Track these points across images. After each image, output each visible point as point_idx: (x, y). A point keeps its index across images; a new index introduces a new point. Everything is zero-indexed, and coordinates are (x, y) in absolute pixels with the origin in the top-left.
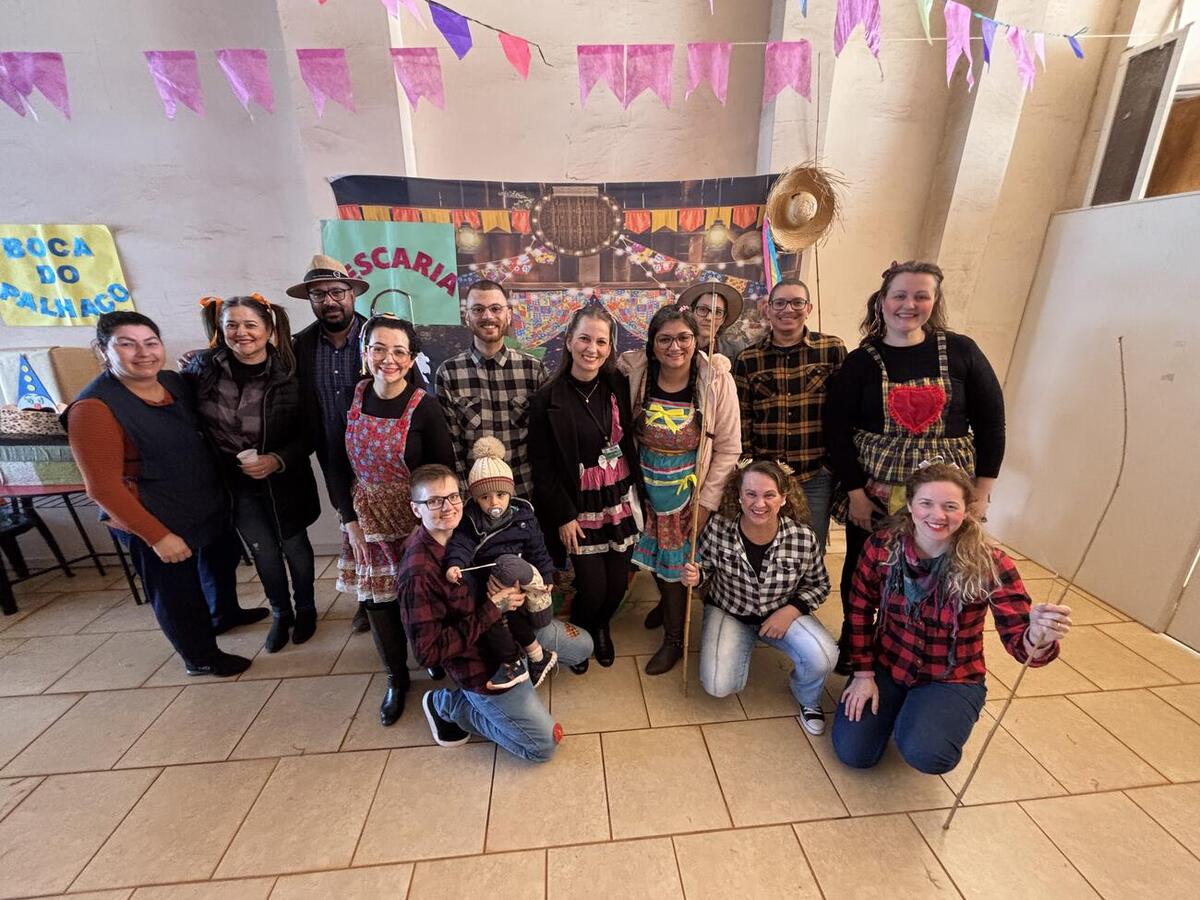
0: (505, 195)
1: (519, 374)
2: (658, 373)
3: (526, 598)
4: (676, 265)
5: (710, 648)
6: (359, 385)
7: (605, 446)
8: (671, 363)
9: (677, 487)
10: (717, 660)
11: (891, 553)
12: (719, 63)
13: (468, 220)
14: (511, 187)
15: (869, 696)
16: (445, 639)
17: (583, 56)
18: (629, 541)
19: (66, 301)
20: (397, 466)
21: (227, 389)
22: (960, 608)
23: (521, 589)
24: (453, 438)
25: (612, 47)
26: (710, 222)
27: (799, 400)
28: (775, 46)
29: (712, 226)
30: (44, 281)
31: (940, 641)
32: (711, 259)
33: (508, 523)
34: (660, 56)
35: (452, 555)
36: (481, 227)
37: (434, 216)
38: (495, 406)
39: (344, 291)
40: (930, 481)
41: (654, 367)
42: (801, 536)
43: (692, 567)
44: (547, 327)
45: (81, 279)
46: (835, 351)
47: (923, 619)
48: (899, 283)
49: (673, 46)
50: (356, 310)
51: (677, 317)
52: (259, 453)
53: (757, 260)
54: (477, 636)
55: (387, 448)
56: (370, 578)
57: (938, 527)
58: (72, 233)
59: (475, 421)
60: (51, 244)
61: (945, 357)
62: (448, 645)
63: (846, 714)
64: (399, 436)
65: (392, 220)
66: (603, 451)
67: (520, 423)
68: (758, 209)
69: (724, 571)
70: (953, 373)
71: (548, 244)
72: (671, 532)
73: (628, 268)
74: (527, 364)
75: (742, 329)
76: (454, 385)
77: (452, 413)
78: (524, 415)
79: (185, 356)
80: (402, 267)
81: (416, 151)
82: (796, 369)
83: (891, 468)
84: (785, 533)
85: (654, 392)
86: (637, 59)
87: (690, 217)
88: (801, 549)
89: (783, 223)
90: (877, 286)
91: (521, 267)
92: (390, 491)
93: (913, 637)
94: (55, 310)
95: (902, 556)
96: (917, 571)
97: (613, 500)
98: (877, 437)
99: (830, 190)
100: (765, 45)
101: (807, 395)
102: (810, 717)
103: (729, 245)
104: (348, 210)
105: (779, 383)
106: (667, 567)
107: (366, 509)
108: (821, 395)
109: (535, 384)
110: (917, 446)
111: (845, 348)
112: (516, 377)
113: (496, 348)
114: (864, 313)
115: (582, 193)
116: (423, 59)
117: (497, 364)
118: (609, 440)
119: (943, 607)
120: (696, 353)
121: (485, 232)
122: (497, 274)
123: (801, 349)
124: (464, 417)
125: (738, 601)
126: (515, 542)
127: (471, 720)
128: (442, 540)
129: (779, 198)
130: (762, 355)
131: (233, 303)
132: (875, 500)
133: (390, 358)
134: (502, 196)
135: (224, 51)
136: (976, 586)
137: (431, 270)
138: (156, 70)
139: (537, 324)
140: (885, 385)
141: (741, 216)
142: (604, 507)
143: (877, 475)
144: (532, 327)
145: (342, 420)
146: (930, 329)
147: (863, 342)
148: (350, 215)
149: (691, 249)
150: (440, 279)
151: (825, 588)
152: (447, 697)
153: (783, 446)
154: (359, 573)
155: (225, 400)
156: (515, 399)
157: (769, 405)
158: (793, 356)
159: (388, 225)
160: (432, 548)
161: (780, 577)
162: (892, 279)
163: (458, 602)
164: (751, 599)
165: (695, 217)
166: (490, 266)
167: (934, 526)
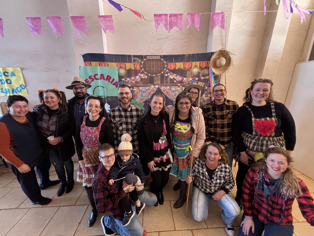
0: (133, 59)
1: (134, 113)
2: (178, 114)
3: (135, 187)
4: (183, 79)
5: (195, 203)
6: (85, 117)
7: (161, 136)
8: (182, 111)
9: (185, 150)
10: (197, 208)
11: (259, 175)
12: (197, 19)
13: (122, 66)
14: (135, 56)
15: (251, 226)
16: (107, 203)
17: (156, 17)
18: (168, 167)
19: (8, 89)
20: (96, 142)
21: (46, 117)
22: (286, 199)
23: (134, 184)
24: (114, 133)
25: (164, 14)
26: (193, 66)
27: (224, 122)
28: (214, 14)
29: (194, 68)
30: (2, 83)
31: (278, 209)
32: (194, 77)
33: (130, 163)
34: (179, 17)
35: (111, 175)
36: (126, 68)
37: (112, 65)
38: (127, 123)
39: (84, 87)
40: (273, 153)
41: (177, 111)
42: (226, 168)
43: (190, 178)
44: (145, 97)
45: (12, 83)
46: (235, 106)
47: (271, 201)
48: (257, 86)
49: (183, 14)
50: (87, 93)
51: (185, 97)
52: (54, 137)
53: (207, 77)
54: (118, 202)
55: (93, 136)
56: (87, 179)
57: (276, 169)
58: (10, 70)
59: (121, 128)
60: (4, 73)
61: (274, 110)
62: (108, 206)
63: (243, 232)
64: (97, 133)
65: (100, 66)
66: (160, 138)
67: (135, 128)
68: (208, 62)
69: (200, 178)
70: (277, 116)
71: (145, 73)
72: (183, 164)
73: (169, 80)
74: (137, 110)
75: (203, 97)
76: (114, 117)
77: (113, 125)
78: (136, 126)
79: (34, 107)
80: (102, 79)
81: (107, 46)
82: (223, 112)
83: (256, 146)
84: (220, 167)
85: (178, 119)
86: (172, 18)
87: (187, 65)
88: (225, 172)
89: (215, 66)
90: (249, 86)
91: (137, 79)
92: (94, 150)
93: (267, 206)
94: (5, 91)
95: (263, 178)
96: (269, 183)
97: (164, 154)
98: (250, 135)
99: (229, 56)
100: (210, 14)
101: (226, 120)
102: (229, 229)
103: (199, 73)
104: (87, 63)
105: (217, 116)
106: (182, 176)
107: (86, 156)
108: (231, 120)
109: (140, 116)
110: (265, 140)
111: (238, 105)
112: (134, 114)
113: (127, 105)
114: (245, 95)
115: (155, 58)
116: (108, 19)
117: (128, 110)
118: (162, 135)
119: (279, 198)
120: (191, 107)
121: (127, 69)
122: (130, 81)
123: (224, 105)
124: (117, 127)
125: (204, 187)
126: (132, 170)
127: (116, 228)
128: (108, 169)
129: (214, 59)
130: (211, 107)
131: (47, 91)
132: (249, 155)
133: (94, 109)
134: (132, 59)
135: (49, 17)
136: (292, 192)
137: (111, 80)
138: (29, 22)
139: (142, 96)
140: (253, 119)
141: (203, 64)
142: (160, 156)
143: (251, 148)
144: (140, 97)
145: (79, 129)
146: (268, 100)
147: (244, 104)
148: (87, 64)
149: (188, 74)
150: (113, 83)
151: (233, 184)
152: (109, 220)
153: (219, 136)
154: (84, 176)
155: (44, 120)
156: (133, 121)
157: (214, 123)
158: (222, 108)
159: (99, 67)
160: (104, 172)
161: (218, 181)
162: (255, 84)
163: (112, 191)
164: (209, 187)
165: (189, 65)
166: (128, 79)
167: (275, 169)
